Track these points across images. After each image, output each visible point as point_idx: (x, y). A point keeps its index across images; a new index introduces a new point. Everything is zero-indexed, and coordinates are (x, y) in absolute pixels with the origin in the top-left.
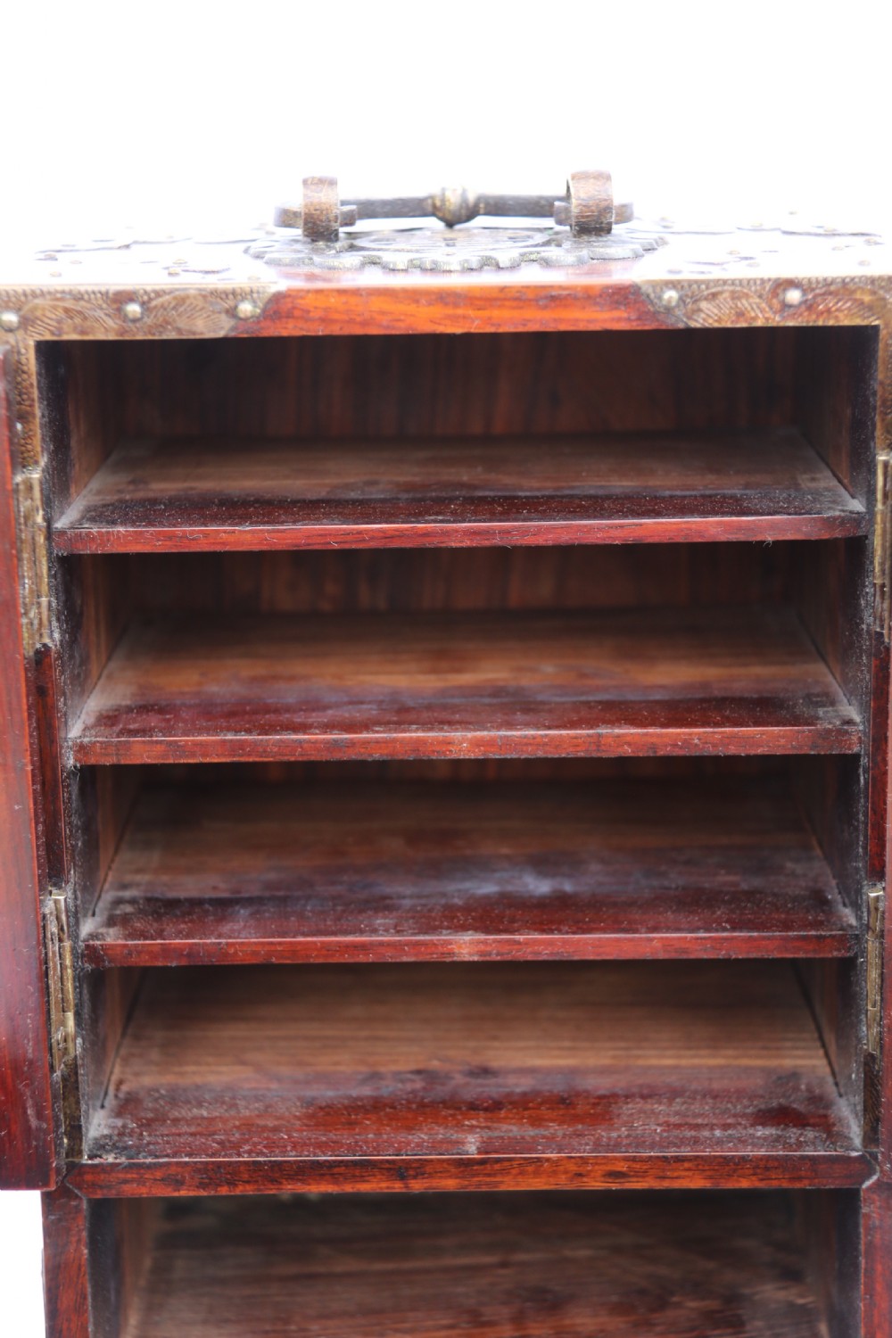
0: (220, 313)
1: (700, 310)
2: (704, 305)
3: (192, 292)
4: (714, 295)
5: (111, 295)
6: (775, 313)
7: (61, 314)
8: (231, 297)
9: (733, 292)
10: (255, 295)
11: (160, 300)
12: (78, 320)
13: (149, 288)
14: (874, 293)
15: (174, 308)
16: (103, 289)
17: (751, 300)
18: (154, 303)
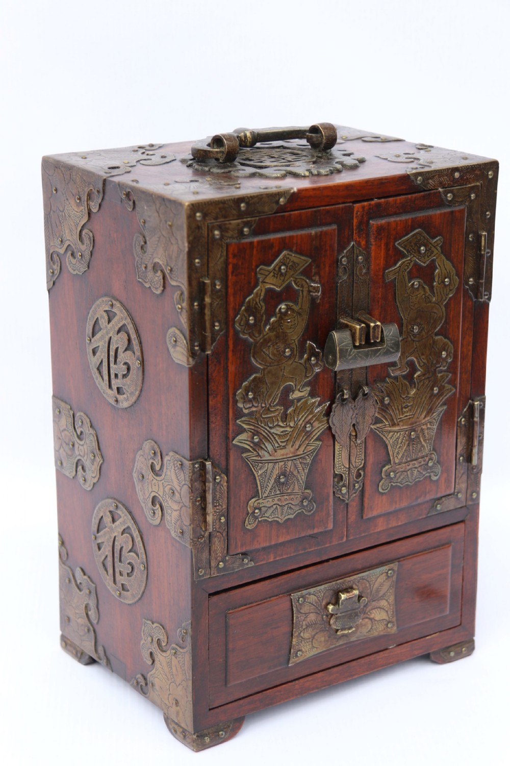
0: (273, 203)
1: (429, 183)
2: (430, 181)
3: (264, 196)
4: (433, 177)
5: (236, 200)
6: (451, 181)
7: (217, 210)
8: (277, 196)
9: (439, 175)
10: (286, 194)
11: (253, 201)
12: (223, 212)
13: (249, 196)
14: (480, 170)
15: (258, 203)
16: (233, 198)
17: (444, 178)
18: (251, 202)
